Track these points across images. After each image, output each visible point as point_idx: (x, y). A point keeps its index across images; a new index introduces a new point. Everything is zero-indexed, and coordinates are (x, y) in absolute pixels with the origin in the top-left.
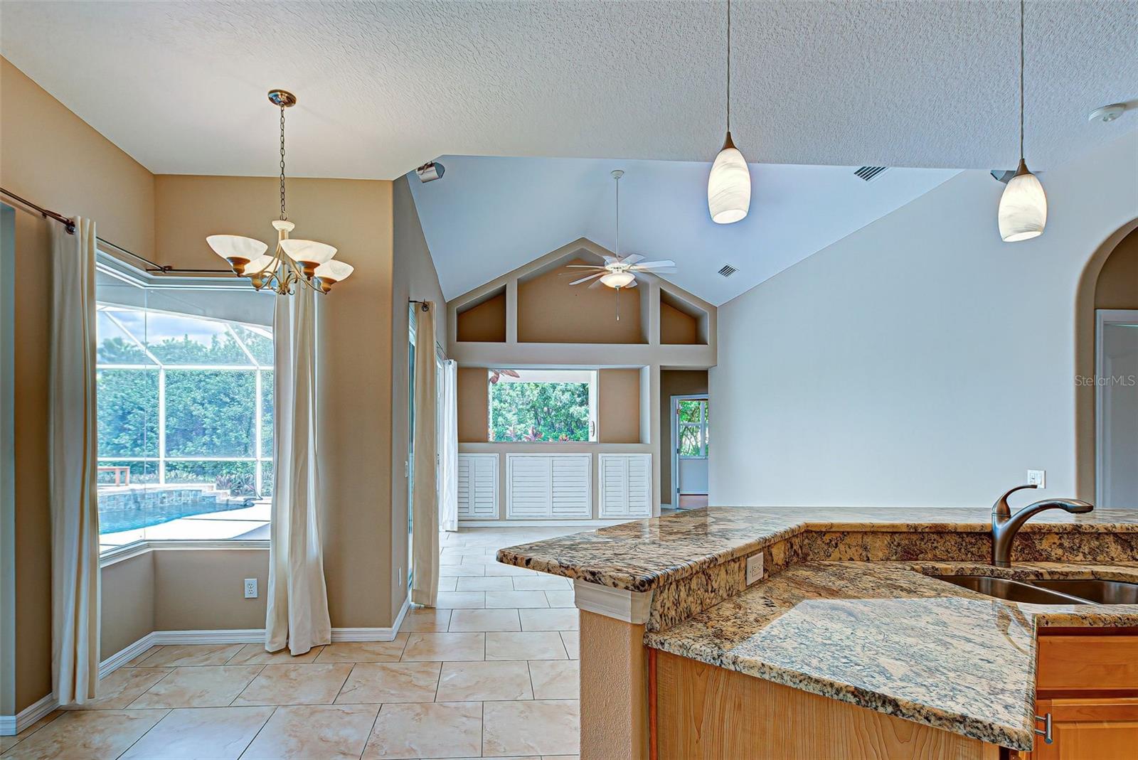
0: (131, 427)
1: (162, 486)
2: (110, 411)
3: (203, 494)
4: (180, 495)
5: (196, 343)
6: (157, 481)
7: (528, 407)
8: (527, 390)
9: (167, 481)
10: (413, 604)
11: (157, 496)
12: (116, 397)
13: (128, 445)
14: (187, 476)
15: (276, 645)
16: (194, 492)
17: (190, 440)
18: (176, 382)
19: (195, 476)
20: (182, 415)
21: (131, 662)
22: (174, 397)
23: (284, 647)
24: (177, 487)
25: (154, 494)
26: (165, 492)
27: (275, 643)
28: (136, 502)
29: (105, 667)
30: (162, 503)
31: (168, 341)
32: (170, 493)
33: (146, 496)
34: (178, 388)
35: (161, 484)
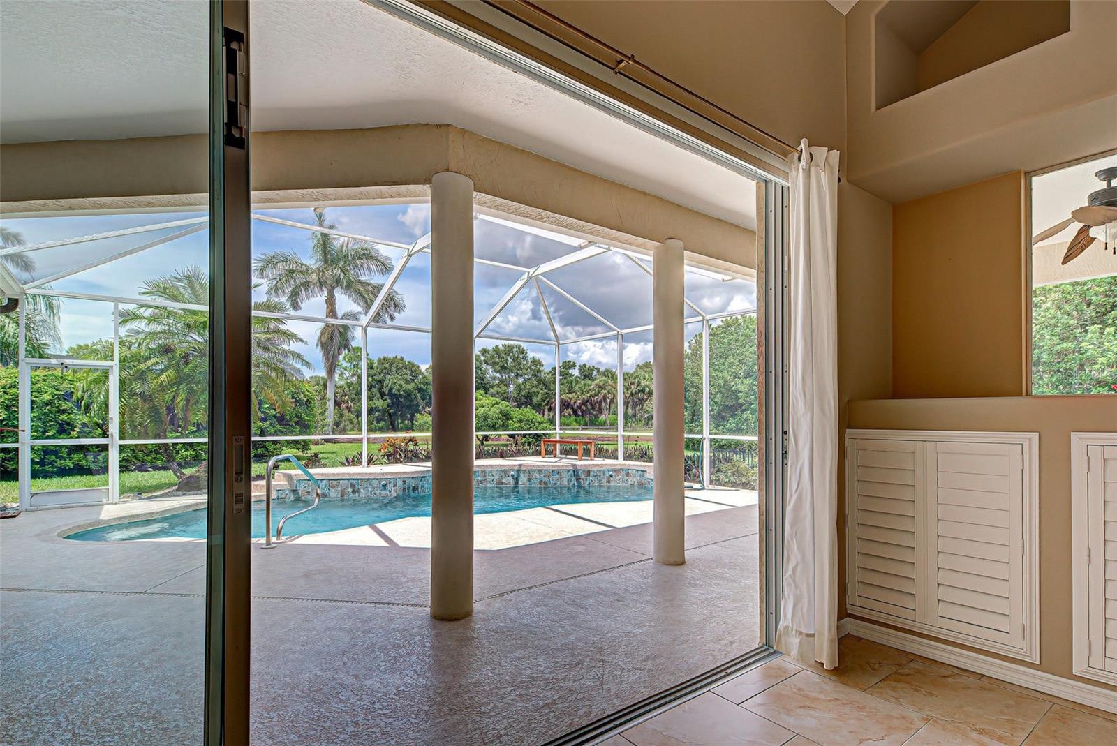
3: (648, 476)
4: (628, 475)
11: (604, 473)
16: (640, 472)
25: (600, 471)
28: (578, 480)
30: (609, 482)
32: (618, 471)
33: (591, 473)
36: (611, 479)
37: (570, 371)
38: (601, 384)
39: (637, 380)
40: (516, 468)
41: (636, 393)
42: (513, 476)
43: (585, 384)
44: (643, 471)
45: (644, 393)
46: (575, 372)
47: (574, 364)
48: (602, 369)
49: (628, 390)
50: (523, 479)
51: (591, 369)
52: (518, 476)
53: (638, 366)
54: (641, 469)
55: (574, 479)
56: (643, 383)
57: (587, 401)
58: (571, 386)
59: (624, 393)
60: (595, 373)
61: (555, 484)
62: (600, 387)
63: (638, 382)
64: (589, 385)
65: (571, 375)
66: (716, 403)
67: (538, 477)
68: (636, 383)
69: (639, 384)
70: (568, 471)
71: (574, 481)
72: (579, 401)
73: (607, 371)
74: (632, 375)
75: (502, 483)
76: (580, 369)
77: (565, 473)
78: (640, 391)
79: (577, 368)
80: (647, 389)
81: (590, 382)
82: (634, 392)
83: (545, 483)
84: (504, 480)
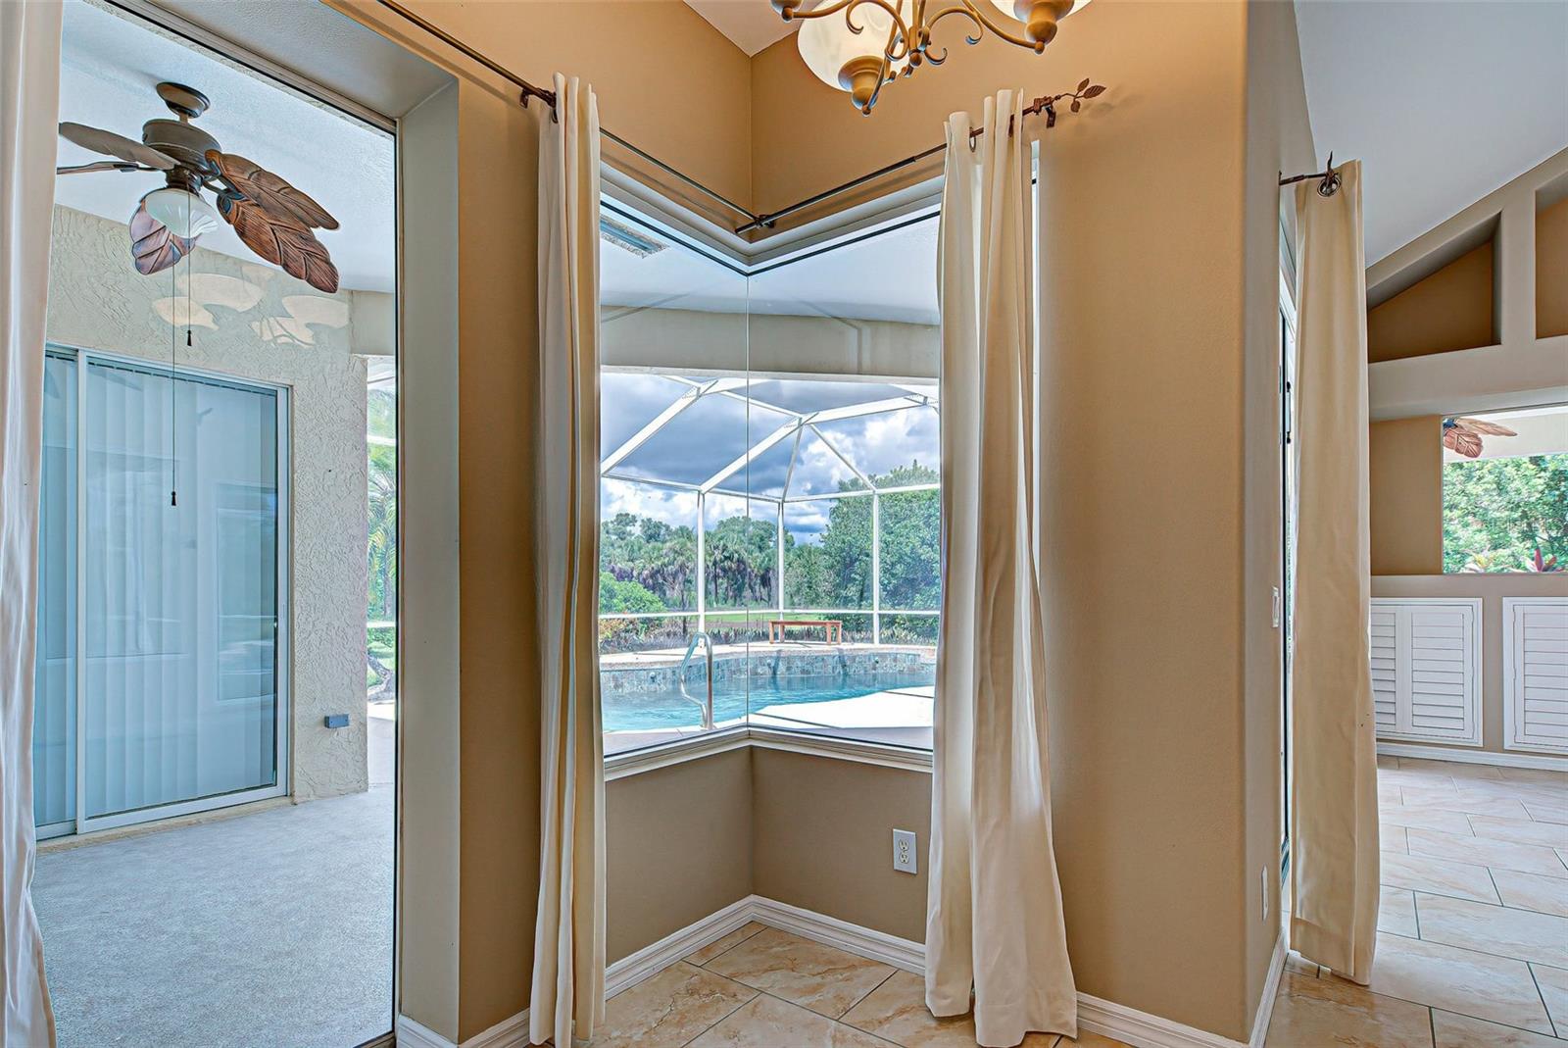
0: (857, 577)
1: (876, 646)
2: (838, 558)
3: (922, 660)
4: (895, 660)
5: (926, 469)
6: (871, 640)
7: (1516, 515)
8: (1511, 480)
9: (881, 641)
10: (1296, 955)
11: (869, 659)
12: (844, 542)
13: (855, 598)
14: (906, 636)
15: (949, 1001)
17: (917, 591)
18: (905, 519)
19: (916, 636)
20: (910, 560)
21: (705, 951)
22: (901, 539)
23: (964, 1010)
24: (892, 648)
25: (865, 656)
26: (878, 655)
27: (945, 998)
28: (844, 666)
29: (615, 978)
30: (875, 669)
31: (895, 470)
32: (883, 656)
33: (857, 659)
34: (906, 527)
35: (874, 645)
36: (877, 665)
37: (628, 528)
38: (678, 547)
39: (722, 542)
40: (775, 654)
41: (722, 561)
42: (769, 665)
43: (654, 548)
44: (914, 655)
45: (732, 561)
46: (636, 530)
47: (634, 517)
48: (674, 527)
49: (710, 555)
50: (782, 668)
51: (658, 525)
52: (777, 664)
53: (722, 522)
54: (913, 652)
55: (839, 666)
56: (731, 548)
57: (658, 572)
58: (632, 551)
59: (705, 560)
60: (663, 532)
61: (819, 673)
62: (676, 552)
63: (724, 545)
64: (659, 549)
65: (631, 534)
66: (893, 575)
67: (800, 665)
68: (721, 547)
69: (725, 548)
70: (834, 657)
71: (839, 669)
72: (646, 572)
73: (682, 529)
74: (714, 535)
75: (756, 674)
76: (642, 526)
77: (830, 659)
78: (726, 558)
79: (639, 523)
80: (736, 556)
81: (659, 544)
82: (718, 559)
83: (808, 672)
84: (759, 671)
